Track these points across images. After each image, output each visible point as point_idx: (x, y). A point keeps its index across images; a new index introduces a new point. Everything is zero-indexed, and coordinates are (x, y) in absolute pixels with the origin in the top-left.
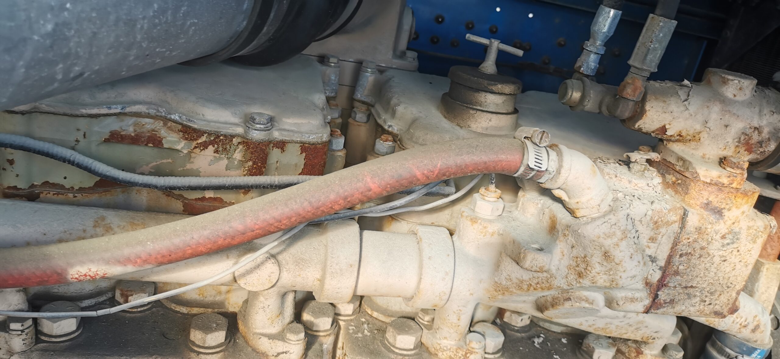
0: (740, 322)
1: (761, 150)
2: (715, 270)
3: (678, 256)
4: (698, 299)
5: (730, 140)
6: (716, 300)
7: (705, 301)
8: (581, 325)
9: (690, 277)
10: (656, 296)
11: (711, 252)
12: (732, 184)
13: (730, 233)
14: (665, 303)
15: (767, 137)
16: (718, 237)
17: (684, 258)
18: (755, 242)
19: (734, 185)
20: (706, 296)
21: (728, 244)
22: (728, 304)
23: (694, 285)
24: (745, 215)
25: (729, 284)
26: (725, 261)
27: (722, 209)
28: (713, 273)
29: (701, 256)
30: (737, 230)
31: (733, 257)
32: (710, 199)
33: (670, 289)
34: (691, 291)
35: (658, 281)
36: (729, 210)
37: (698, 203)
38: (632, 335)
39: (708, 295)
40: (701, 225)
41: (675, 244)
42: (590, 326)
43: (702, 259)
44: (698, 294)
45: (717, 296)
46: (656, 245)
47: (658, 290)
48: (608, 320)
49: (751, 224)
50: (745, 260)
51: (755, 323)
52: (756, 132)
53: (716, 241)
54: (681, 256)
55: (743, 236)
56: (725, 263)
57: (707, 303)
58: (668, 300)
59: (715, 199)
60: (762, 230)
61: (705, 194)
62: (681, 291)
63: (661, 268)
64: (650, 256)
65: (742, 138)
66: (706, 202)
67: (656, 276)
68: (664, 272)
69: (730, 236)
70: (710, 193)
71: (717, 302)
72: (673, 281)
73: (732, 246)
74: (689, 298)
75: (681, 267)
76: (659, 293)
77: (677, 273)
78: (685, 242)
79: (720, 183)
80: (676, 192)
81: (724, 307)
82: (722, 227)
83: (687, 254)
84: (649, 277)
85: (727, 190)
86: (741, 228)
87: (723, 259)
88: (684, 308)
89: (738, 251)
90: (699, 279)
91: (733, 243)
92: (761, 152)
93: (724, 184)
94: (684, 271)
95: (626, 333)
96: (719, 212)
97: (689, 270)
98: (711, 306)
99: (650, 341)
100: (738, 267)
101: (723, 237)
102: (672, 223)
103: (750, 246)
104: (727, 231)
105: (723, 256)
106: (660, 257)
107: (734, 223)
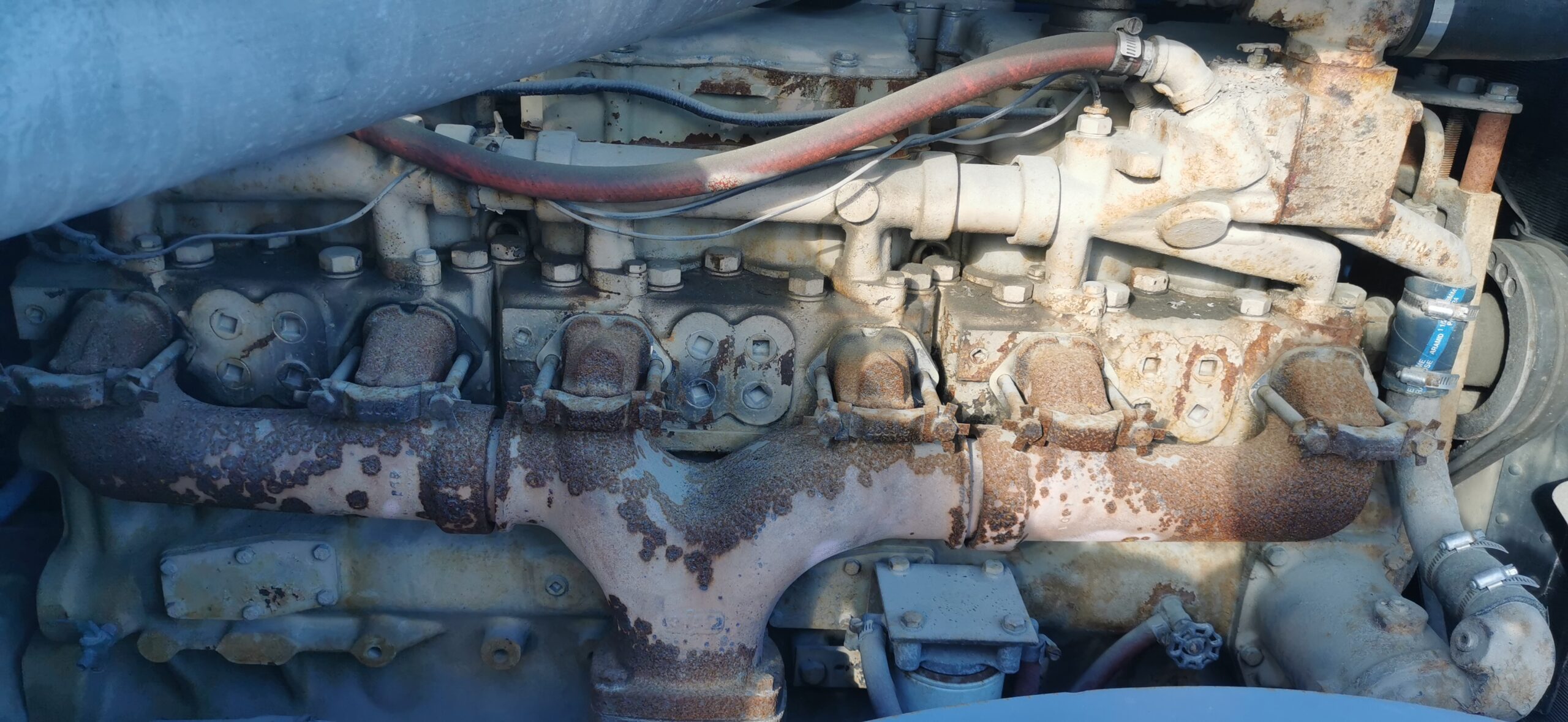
0: (1417, 249)
1: (1397, 27)
2: (1353, 166)
3: (1305, 151)
4: (1339, 202)
5: (1357, 19)
6: (1361, 202)
7: (1348, 205)
8: (1215, 258)
9: (1325, 176)
10: (1286, 200)
11: (1344, 144)
12: (1357, 63)
13: (1364, 118)
14: (1299, 208)
15: (1400, 10)
16: (1349, 125)
17: (1312, 152)
18: (1396, 129)
19: (1360, 64)
20: (1348, 199)
21: (1363, 133)
22: (1378, 208)
23: (1331, 185)
24: (1379, 99)
25: (1374, 182)
26: (1363, 154)
27: (1349, 92)
28: (1352, 170)
29: (1332, 149)
30: (1371, 115)
31: (1373, 148)
32: (1334, 82)
33: (1302, 190)
34: (1328, 192)
35: (1286, 181)
36: (1358, 92)
37: (1322, 89)
38: (1281, 272)
39: (1350, 196)
40: (1326, 112)
41: (1299, 136)
42: (1226, 259)
43: (1334, 152)
44: (1337, 196)
45: (1361, 198)
46: (1277, 138)
47: (1288, 193)
48: (1246, 247)
49: (1388, 108)
50: (1389, 152)
51: (1441, 252)
52: (1386, 6)
53: (1348, 129)
54: (1309, 149)
55: (1380, 122)
56: (1364, 156)
57: (1351, 207)
58: (1302, 205)
59: (1340, 81)
60: (1402, 114)
61: (1328, 77)
62: (1316, 193)
63: (1286, 165)
64: (1271, 152)
65: (1371, 15)
66: (1330, 86)
67: (1282, 176)
68: (1291, 170)
69: (1364, 123)
70: (1334, 75)
71: (1363, 205)
72: (1304, 181)
73: (1368, 135)
74: (1327, 201)
75: (1311, 164)
76: (1289, 196)
77: (1307, 171)
78: (1311, 132)
79: (1344, 63)
80: (1301, 83)
81: (1373, 211)
82: (1353, 113)
83: (1315, 147)
84: (1274, 176)
85: (1352, 70)
86: (1375, 114)
87: (1360, 152)
88: (1323, 214)
89: (1378, 141)
90: (1335, 177)
91: (1369, 132)
92: (1397, 30)
93: (1347, 64)
94: (1316, 168)
95: (1273, 269)
96: (1346, 97)
97: (1320, 167)
98: (1357, 211)
99: (1308, 282)
100: (1382, 160)
101: (1356, 125)
102: (1292, 113)
103: (1392, 134)
104: (1359, 117)
105: (1360, 148)
106: (1283, 152)
107: (1365, 108)
